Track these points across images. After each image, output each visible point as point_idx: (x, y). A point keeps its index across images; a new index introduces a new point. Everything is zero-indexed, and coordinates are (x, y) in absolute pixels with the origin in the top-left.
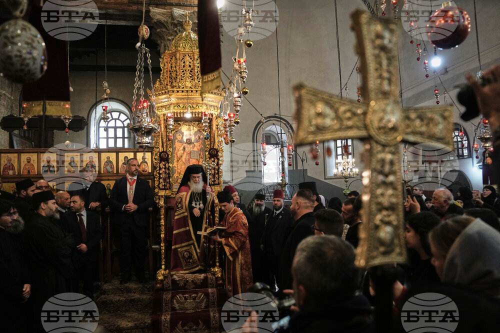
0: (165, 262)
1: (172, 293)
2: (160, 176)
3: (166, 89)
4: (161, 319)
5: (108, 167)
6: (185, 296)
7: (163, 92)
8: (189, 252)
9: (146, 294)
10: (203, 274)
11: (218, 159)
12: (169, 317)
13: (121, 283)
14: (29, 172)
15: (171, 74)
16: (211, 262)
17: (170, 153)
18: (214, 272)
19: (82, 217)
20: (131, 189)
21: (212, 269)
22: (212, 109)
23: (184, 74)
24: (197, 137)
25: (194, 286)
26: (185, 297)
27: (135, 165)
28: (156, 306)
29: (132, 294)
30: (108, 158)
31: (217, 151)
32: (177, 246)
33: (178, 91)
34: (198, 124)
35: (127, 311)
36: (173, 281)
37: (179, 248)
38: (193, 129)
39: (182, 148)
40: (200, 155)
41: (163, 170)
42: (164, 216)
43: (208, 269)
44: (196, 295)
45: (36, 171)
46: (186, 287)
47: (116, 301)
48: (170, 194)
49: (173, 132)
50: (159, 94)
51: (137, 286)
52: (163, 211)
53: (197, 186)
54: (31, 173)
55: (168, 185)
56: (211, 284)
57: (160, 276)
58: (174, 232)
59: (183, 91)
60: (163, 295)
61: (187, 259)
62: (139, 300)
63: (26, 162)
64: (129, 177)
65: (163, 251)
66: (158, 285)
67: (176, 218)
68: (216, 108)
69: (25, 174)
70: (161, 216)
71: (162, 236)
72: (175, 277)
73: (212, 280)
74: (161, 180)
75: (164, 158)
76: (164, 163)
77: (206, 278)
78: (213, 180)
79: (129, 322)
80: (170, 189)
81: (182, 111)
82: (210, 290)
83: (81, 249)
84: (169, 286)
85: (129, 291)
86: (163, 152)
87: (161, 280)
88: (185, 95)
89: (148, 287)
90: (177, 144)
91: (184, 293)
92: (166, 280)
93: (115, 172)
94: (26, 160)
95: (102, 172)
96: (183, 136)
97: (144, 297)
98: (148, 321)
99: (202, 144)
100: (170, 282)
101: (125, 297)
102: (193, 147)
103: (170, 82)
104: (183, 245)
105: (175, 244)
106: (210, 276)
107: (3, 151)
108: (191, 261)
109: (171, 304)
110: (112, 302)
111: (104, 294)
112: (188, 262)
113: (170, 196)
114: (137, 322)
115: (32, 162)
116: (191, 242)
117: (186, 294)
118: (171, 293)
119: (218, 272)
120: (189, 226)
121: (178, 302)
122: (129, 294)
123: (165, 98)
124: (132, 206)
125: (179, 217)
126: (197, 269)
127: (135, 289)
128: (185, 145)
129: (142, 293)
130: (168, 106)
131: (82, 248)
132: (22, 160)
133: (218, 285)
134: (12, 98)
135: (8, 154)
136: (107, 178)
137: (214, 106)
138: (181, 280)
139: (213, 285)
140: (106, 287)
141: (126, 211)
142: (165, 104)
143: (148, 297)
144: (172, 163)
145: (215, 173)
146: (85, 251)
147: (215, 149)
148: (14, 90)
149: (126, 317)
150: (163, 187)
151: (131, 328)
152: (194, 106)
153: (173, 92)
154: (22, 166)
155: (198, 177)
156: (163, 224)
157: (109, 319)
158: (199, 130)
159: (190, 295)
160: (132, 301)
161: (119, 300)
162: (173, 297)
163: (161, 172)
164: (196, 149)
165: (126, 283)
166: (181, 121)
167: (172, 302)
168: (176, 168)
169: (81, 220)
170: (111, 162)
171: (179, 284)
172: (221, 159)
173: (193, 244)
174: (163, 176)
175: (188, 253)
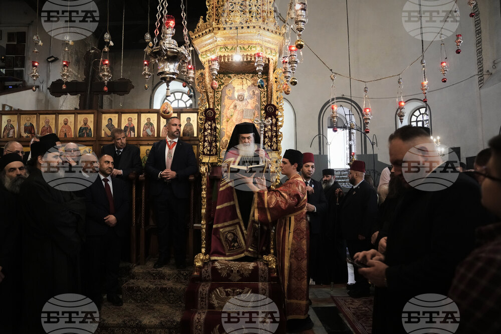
0: (205, 244)
1: (212, 285)
2: (204, 139)
3: (211, 27)
4: (193, 318)
5: (149, 131)
6: (227, 290)
7: (207, 30)
8: (232, 233)
9: (181, 282)
10: (253, 263)
11: (277, 120)
12: (203, 316)
13: (155, 267)
14: (65, 134)
15: (217, 10)
16: (264, 248)
17: (217, 112)
18: (267, 261)
19: (108, 182)
20: (169, 153)
21: (265, 257)
22: (269, 51)
23: (233, 8)
24: (251, 93)
25: (240, 278)
26: (227, 292)
27: (176, 125)
28: (190, 301)
29: (166, 282)
30: (149, 119)
31: (276, 109)
32: (220, 225)
33: (225, 29)
34: (253, 77)
35: (156, 302)
36: (214, 269)
37: (222, 228)
38: (247, 83)
39: (232, 106)
40: (254, 114)
41: (209, 131)
42: (207, 187)
43: (260, 256)
44: (241, 290)
45: (73, 134)
46: (230, 278)
47: (144, 289)
48: (216, 161)
49: (222, 87)
50: (203, 34)
51: (171, 272)
52: (205, 180)
53: (248, 148)
54: (68, 137)
55: (214, 150)
56: (261, 276)
57: (198, 262)
58: (218, 207)
59: (231, 28)
60: (199, 287)
61: (231, 242)
62: (171, 290)
63: (63, 124)
64: (168, 139)
65: (204, 230)
66: (196, 273)
67: (221, 189)
68: (273, 51)
69: (62, 137)
70: (202, 186)
71: (203, 211)
72: (217, 264)
73: (264, 271)
74: (206, 144)
75: (210, 116)
76: (209, 123)
77: (256, 269)
78: (269, 144)
79: (154, 317)
80: (216, 154)
81: (230, 54)
82: (260, 284)
83: (109, 221)
84: (209, 276)
85: (162, 277)
86: (209, 109)
87: (200, 267)
88: (234, 33)
89: (185, 274)
90: (226, 102)
91: (226, 287)
92: (206, 267)
93: (156, 136)
94: (63, 122)
95: (142, 136)
96: (234, 92)
97: (179, 286)
98: (178, 319)
99: (257, 101)
100: (210, 270)
101: (155, 285)
102: (246, 105)
103: (216, 20)
104: (226, 224)
105: (217, 223)
106: (261, 266)
107: (42, 112)
108: (236, 245)
109: (209, 300)
110: (139, 289)
111: (133, 279)
112: (232, 246)
113: (217, 163)
114: (162, 319)
115: (69, 124)
116: (236, 221)
117: (228, 288)
118: (209, 284)
119: (272, 262)
120: (234, 200)
121: (217, 297)
122: (162, 281)
123: (209, 39)
124: (169, 173)
125: (224, 188)
126: (243, 255)
127: (169, 275)
128: (236, 102)
129: (178, 280)
130: (213, 49)
131: (109, 219)
132: (59, 122)
133: (271, 279)
134: (79, 76)
135: (47, 116)
136: (146, 143)
137: (271, 49)
138: (224, 269)
139: (266, 278)
140: (137, 269)
141: (162, 179)
142: (210, 47)
143: (183, 287)
144: (220, 123)
145: (272, 136)
146: (113, 223)
147: (273, 105)
148: (81, 69)
149: (153, 310)
150: (208, 153)
151: (155, 327)
152: (246, 47)
153: (219, 29)
154: (60, 128)
155: (248, 138)
156: (205, 196)
157: (134, 310)
158: (253, 84)
159: (234, 290)
160: (163, 290)
161: (147, 288)
162: (211, 290)
163: (206, 133)
164: (249, 107)
165: (160, 266)
166: (232, 73)
167: (210, 297)
168: (225, 131)
169: (107, 185)
170: (151, 124)
171: (220, 274)
172: (280, 119)
173: (239, 224)
174: (208, 138)
175: (232, 235)
